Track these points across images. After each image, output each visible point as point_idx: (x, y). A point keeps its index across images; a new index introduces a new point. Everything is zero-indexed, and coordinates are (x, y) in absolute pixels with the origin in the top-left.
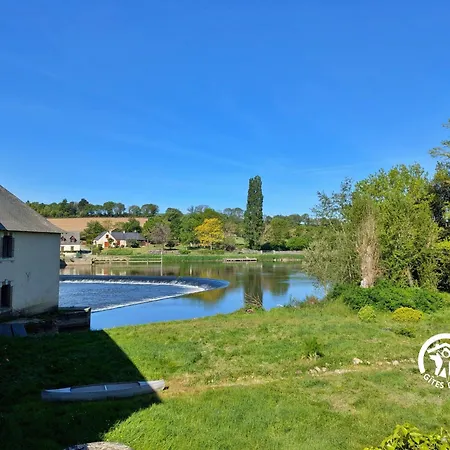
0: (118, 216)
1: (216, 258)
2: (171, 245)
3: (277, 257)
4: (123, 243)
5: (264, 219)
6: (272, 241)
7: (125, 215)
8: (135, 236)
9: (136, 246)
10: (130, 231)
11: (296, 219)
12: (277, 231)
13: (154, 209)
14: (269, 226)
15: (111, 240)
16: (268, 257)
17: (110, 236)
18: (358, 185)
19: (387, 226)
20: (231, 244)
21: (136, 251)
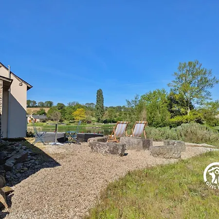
0: (33, 107)
1: (82, 127)
2: (61, 121)
3: (111, 126)
4: (38, 120)
5: (105, 108)
6: (108, 118)
7: (36, 107)
8: (43, 117)
9: (44, 122)
10: (41, 115)
11: (119, 108)
12: (110, 114)
13: (51, 103)
14: (107, 112)
15: (32, 119)
16: (106, 126)
17: (32, 117)
18: (142, 97)
19: (151, 113)
20: (89, 120)
21: (45, 124)
